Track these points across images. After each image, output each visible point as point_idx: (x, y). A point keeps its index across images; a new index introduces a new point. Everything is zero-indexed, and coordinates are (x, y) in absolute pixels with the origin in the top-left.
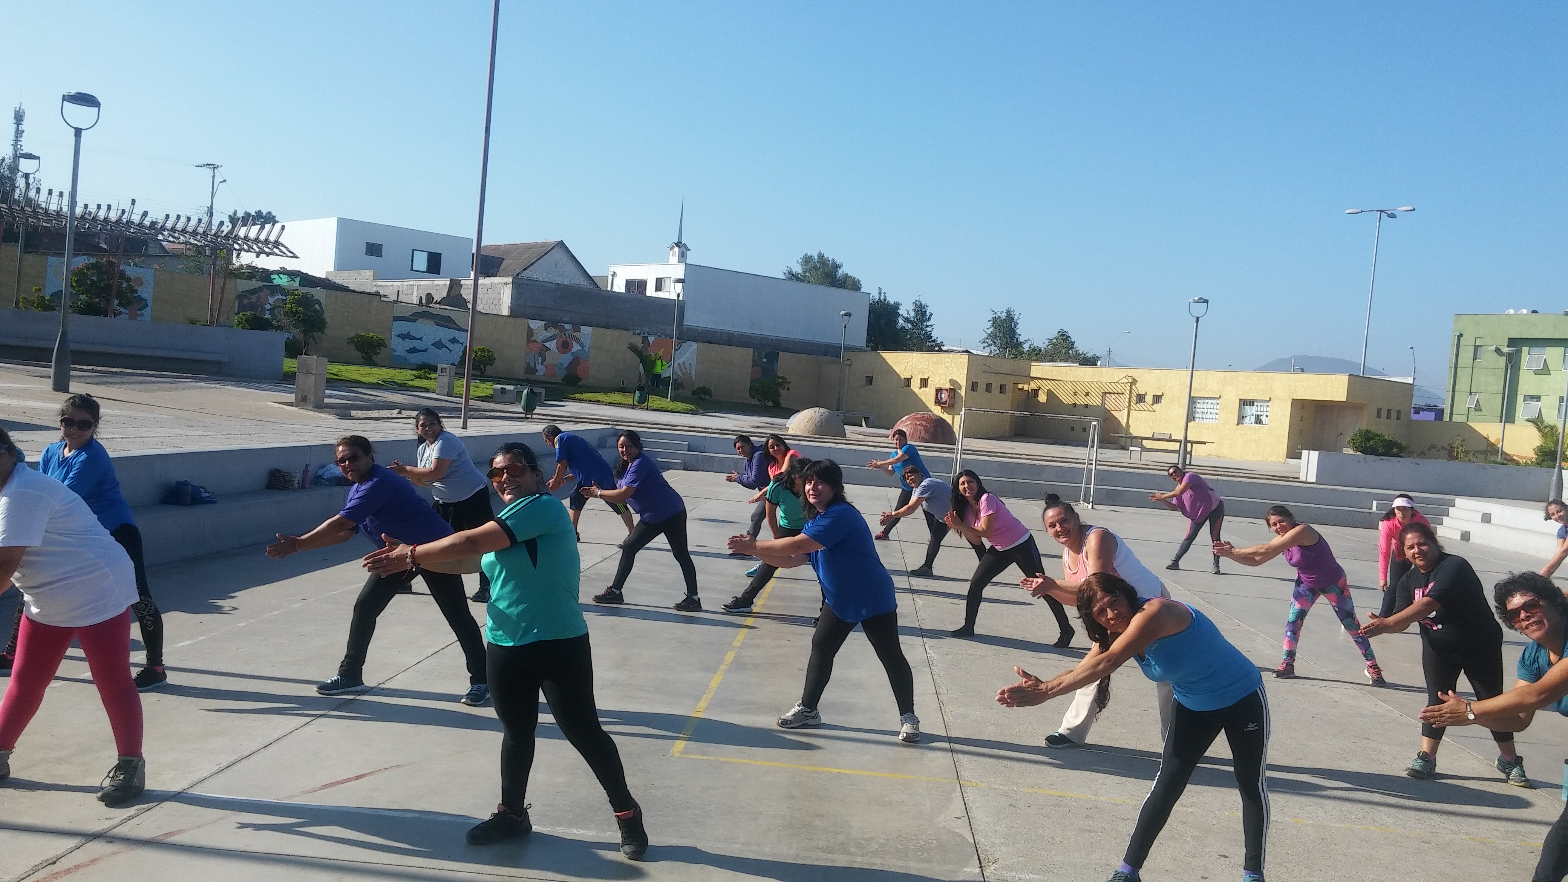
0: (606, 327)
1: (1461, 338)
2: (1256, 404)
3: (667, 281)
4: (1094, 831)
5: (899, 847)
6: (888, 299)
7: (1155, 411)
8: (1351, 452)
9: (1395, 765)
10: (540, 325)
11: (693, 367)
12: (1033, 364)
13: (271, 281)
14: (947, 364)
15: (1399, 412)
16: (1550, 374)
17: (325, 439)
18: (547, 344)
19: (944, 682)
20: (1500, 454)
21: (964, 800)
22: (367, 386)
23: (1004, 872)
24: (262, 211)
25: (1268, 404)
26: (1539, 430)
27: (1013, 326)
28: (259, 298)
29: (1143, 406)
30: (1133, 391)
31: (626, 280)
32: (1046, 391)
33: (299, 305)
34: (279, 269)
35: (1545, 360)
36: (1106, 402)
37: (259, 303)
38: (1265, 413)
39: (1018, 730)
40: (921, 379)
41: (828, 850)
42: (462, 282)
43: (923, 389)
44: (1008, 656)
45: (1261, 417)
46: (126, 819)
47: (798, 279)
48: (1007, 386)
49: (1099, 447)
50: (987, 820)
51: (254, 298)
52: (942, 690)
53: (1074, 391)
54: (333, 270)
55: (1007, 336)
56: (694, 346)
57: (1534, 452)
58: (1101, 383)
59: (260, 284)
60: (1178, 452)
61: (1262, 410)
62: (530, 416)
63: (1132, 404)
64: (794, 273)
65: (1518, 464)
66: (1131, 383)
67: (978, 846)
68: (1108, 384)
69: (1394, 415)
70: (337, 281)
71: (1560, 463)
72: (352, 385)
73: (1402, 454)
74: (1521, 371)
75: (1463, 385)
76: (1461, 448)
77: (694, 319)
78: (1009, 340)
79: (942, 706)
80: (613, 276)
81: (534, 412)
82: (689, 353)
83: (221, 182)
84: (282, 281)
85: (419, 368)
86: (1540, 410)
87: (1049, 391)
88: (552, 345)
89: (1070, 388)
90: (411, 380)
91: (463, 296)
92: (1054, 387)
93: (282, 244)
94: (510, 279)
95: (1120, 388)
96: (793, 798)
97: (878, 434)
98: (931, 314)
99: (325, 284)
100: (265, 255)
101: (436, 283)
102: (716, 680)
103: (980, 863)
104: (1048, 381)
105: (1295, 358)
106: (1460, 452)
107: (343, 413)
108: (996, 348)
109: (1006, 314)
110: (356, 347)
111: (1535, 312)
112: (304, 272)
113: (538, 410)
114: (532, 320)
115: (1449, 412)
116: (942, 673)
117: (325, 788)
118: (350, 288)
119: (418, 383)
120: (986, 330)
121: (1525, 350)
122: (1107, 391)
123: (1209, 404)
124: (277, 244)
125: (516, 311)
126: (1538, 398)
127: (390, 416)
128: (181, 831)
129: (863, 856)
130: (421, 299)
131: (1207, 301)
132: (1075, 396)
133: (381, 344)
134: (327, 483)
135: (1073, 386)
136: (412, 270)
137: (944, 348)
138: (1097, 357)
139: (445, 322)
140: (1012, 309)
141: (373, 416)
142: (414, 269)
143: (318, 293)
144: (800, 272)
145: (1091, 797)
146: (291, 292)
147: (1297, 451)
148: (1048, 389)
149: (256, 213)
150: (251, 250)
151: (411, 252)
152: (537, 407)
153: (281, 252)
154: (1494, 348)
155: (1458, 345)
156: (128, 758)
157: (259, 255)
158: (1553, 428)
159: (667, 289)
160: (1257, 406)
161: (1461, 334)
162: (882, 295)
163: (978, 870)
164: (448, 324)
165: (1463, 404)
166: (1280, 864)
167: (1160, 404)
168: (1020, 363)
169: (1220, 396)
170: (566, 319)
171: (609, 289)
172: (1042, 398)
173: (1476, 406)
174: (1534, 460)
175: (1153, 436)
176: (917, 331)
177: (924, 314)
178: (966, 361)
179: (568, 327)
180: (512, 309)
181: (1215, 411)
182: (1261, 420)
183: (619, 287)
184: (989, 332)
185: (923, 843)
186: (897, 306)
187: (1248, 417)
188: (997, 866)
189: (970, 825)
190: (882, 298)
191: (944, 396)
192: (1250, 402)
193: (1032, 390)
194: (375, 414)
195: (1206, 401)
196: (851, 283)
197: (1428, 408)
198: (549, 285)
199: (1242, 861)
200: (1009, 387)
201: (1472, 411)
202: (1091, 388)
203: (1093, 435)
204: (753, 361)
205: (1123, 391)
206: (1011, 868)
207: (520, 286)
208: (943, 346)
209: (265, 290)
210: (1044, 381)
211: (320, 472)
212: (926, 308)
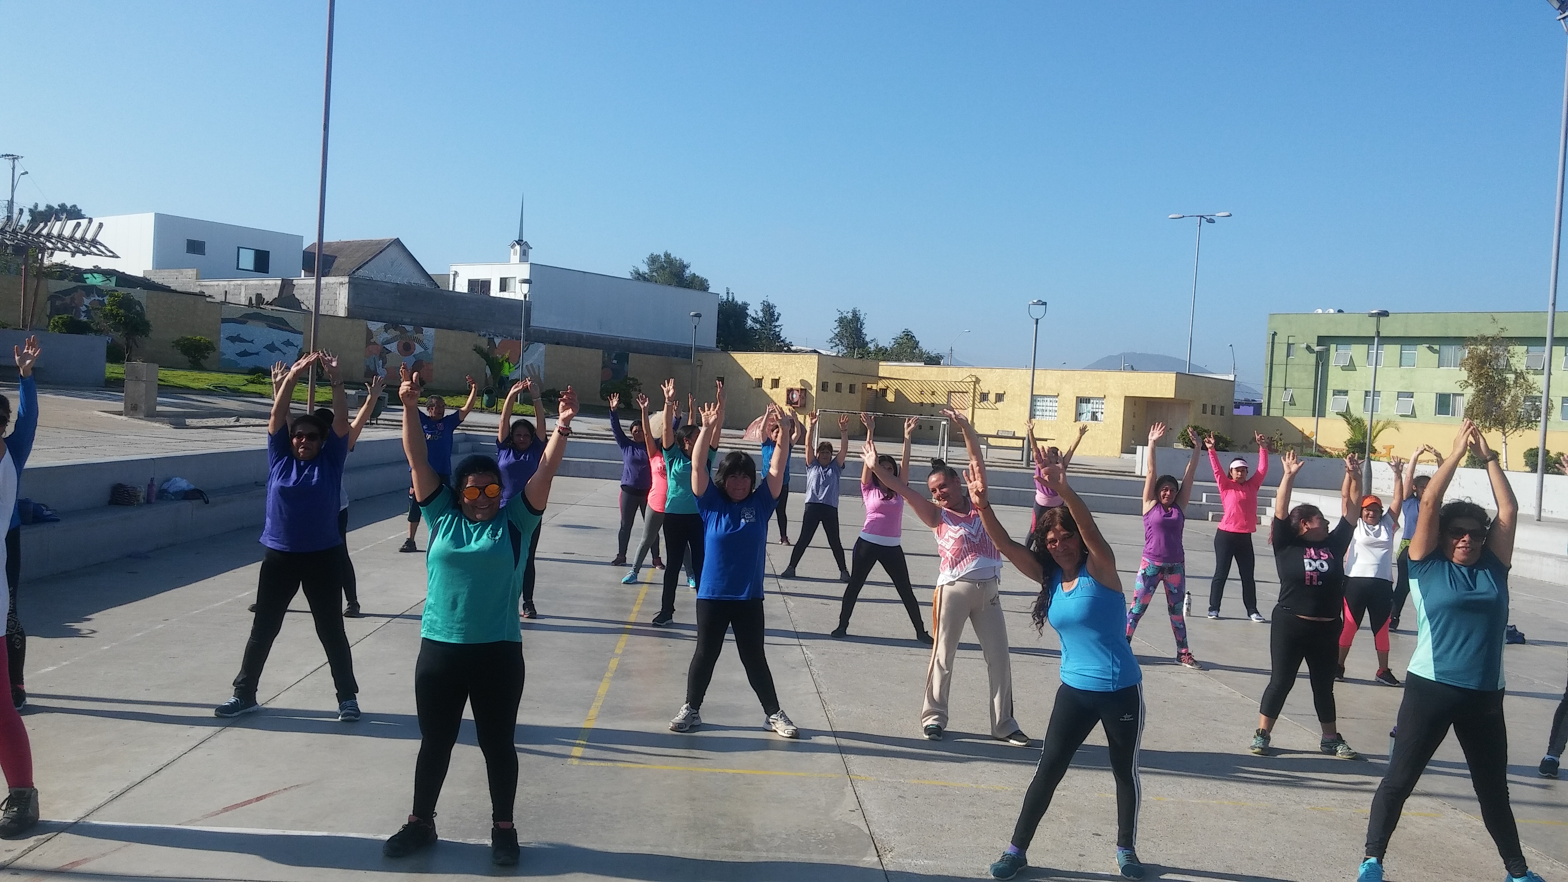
0: (450, 328)
1: (1276, 337)
2: (1092, 401)
3: (512, 281)
4: (978, 817)
5: (801, 840)
6: (736, 299)
7: (997, 409)
8: (1181, 446)
9: (1241, 743)
10: (379, 326)
11: (542, 370)
12: (880, 363)
13: (84, 280)
14: (797, 365)
15: (1222, 408)
16: (1356, 370)
17: (168, 451)
18: (387, 346)
19: (824, 681)
20: (1314, 446)
21: (856, 794)
22: (195, 392)
23: (901, 860)
24: (67, 204)
25: (1103, 401)
26: (1349, 423)
27: (859, 326)
28: (73, 299)
29: (987, 404)
30: (977, 390)
31: (469, 280)
32: (894, 390)
33: (120, 307)
34: (93, 268)
35: (1351, 357)
36: (952, 401)
37: (73, 305)
38: (1100, 410)
39: (898, 725)
40: (772, 380)
41: (733, 847)
42: (295, 282)
43: (774, 389)
44: (882, 654)
45: (1097, 414)
46: (25, 850)
47: (645, 279)
48: (856, 386)
49: (949, 445)
50: (879, 811)
51: (68, 299)
52: (823, 689)
53: (921, 390)
54: (151, 269)
55: (854, 336)
56: (542, 347)
57: (1345, 444)
58: (946, 382)
59: (73, 284)
60: (1022, 449)
61: (1097, 407)
62: (375, 422)
63: (976, 402)
64: (641, 273)
65: (1331, 456)
66: (974, 382)
67: (873, 836)
68: (953, 383)
69: (1218, 410)
70: (156, 281)
71: (1369, 454)
72: (181, 391)
73: (1227, 449)
74: (1330, 367)
75: (1278, 381)
76: (1280, 442)
77: (540, 320)
78: (856, 340)
79: (824, 704)
80: (454, 275)
81: (378, 418)
82: (536, 355)
83: (22, 174)
84: (96, 280)
85: (252, 372)
86: (1348, 404)
87: (897, 390)
88: (393, 347)
89: (917, 388)
90: (244, 385)
91: (296, 296)
92: (901, 386)
93: (100, 243)
94: (346, 279)
95: (965, 386)
96: (694, 800)
97: (732, 435)
98: (779, 315)
99: (143, 283)
100: (81, 255)
101: (266, 282)
102: (603, 688)
103: (878, 852)
104: (896, 381)
105: (1124, 354)
106: (1279, 445)
107: (178, 422)
108: (843, 348)
109: (852, 314)
110: (182, 351)
111: (1340, 311)
112: (121, 271)
113: (383, 415)
114: (371, 322)
115: (1266, 407)
116: (821, 673)
117: (227, 811)
118: (172, 288)
119: (251, 388)
120: (834, 330)
121: (1333, 347)
122: (952, 390)
123: (1048, 402)
124: (94, 242)
125: (353, 312)
126: (1345, 393)
127: (228, 425)
128: (86, 860)
129: (767, 851)
130: (251, 299)
131: (1045, 304)
132: (922, 395)
133: (209, 347)
134: (173, 497)
135: (920, 385)
136: (238, 268)
137: (793, 348)
138: (941, 356)
139: (278, 323)
140: (857, 310)
141: (209, 424)
142: (240, 267)
143: (138, 294)
144: (647, 271)
145: (972, 785)
146: (111, 293)
147: (1131, 446)
148: (895, 388)
149: (59, 206)
150: (66, 249)
151: (237, 249)
152: (382, 412)
153: (99, 251)
154: (1305, 346)
155: (1273, 343)
156: (20, 789)
157: (75, 254)
158: (1359, 421)
159: (512, 289)
160: (1093, 403)
161: (1275, 332)
162: (730, 295)
163: (877, 859)
164: (282, 327)
165: (1279, 398)
166: (1147, 840)
167: (1002, 402)
168: (868, 363)
169: (1058, 394)
170: (408, 320)
171: (451, 289)
172: (890, 397)
173: (1290, 401)
174: (1344, 451)
175: (997, 434)
176: (765, 332)
177: (772, 314)
178: (816, 361)
179: (409, 328)
180: (349, 310)
181: (1054, 408)
182: (1096, 416)
183: (462, 287)
184: (836, 332)
185: (823, 837)
186: (745, 306)
187: (1085, 414)
188: (893, 854)
189: (865, 817)
190: (730, 299)
191: (796, 396)
192: (1086, 399)
193: (880, 389)
194: (211, 422)
195: (1045, 399)
196: (698, 283)
197: (1248, 403)
198: (387, 284)
199: (1116, 838)
200: (858, 387)
201: (1287, 405)
202: (937, 387)
203: (943, 433)
204: (603, 363)
205: (967, 389)
206: (906, 855)
207: (356, 287)
208: (792, 346)
209: (79, 290)
210: (892, 381)
211: (165, 486)
212: (773, 308)
